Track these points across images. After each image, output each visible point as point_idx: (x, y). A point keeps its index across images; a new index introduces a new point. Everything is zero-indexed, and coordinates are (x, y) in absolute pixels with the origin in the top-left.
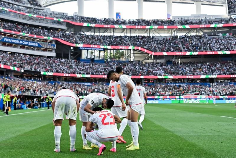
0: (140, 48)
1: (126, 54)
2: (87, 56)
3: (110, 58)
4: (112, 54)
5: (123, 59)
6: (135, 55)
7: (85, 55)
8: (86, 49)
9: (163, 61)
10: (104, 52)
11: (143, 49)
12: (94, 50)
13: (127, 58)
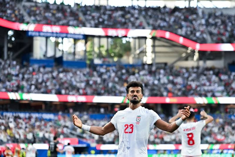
0: (168, 35)
1: (135, 48)
2: (46, 52)
3: (100, 56)
4: (103, 47)
5: (129, 60)
6: (157, 49)
7: (41, 48)
8: (43, 36)
9: (219, 64)
10: (86, 43)
11: (174, 37)
12: (63, 38)
13: (139, 58)
